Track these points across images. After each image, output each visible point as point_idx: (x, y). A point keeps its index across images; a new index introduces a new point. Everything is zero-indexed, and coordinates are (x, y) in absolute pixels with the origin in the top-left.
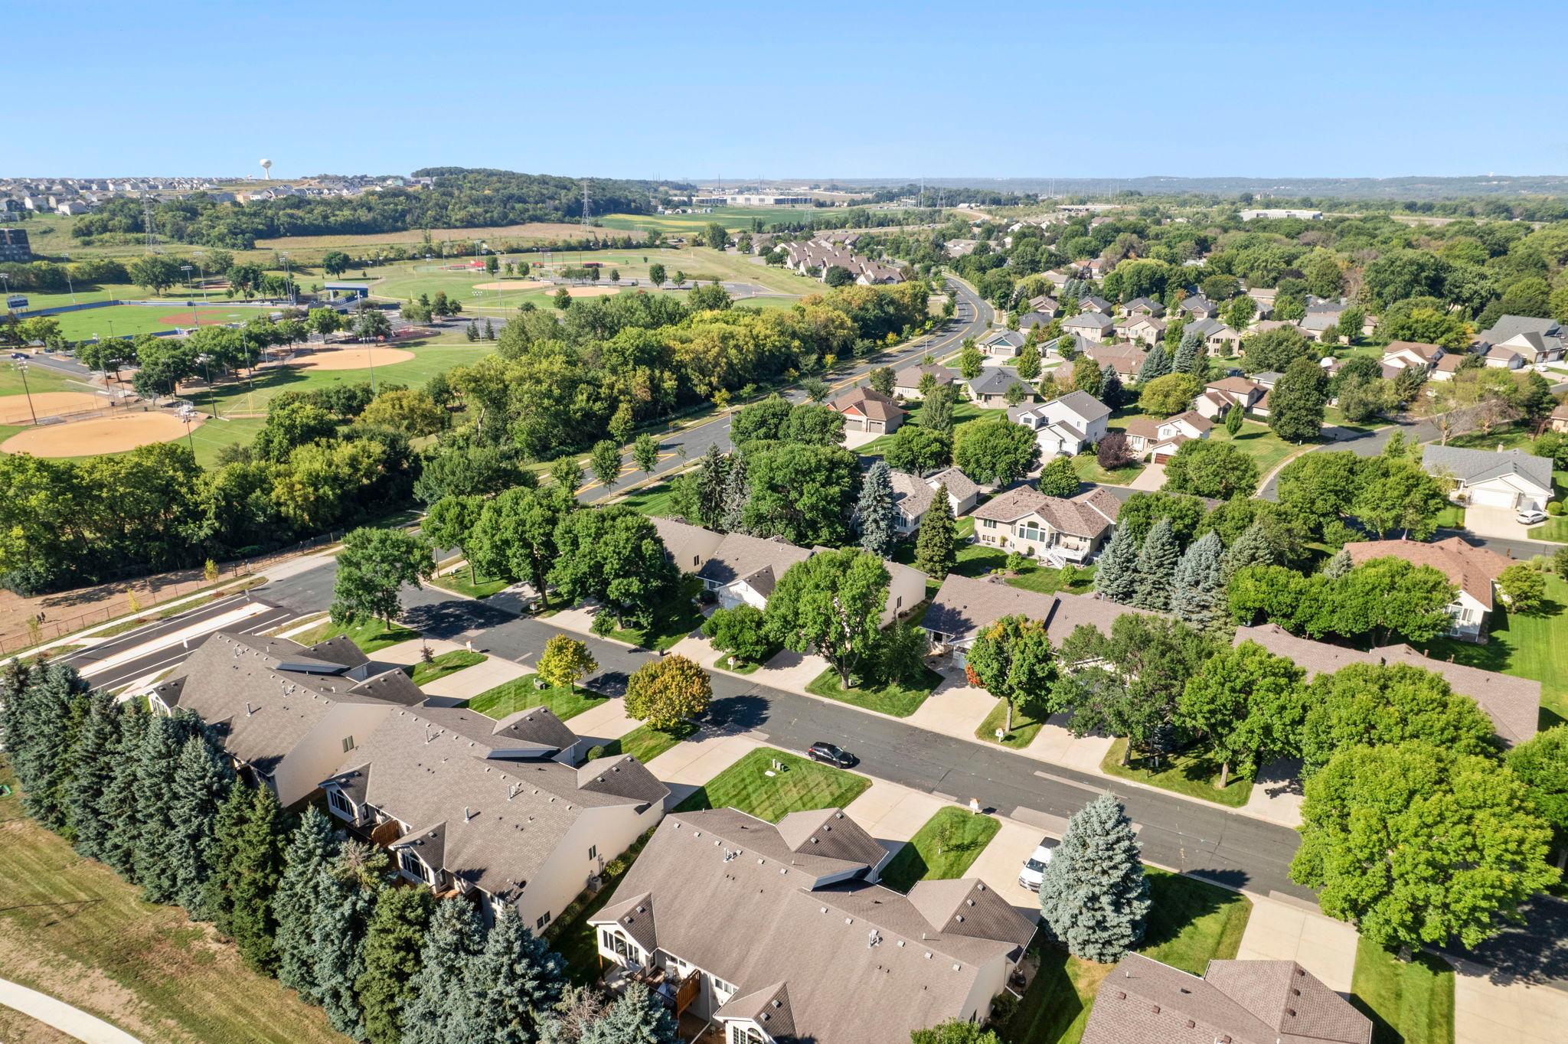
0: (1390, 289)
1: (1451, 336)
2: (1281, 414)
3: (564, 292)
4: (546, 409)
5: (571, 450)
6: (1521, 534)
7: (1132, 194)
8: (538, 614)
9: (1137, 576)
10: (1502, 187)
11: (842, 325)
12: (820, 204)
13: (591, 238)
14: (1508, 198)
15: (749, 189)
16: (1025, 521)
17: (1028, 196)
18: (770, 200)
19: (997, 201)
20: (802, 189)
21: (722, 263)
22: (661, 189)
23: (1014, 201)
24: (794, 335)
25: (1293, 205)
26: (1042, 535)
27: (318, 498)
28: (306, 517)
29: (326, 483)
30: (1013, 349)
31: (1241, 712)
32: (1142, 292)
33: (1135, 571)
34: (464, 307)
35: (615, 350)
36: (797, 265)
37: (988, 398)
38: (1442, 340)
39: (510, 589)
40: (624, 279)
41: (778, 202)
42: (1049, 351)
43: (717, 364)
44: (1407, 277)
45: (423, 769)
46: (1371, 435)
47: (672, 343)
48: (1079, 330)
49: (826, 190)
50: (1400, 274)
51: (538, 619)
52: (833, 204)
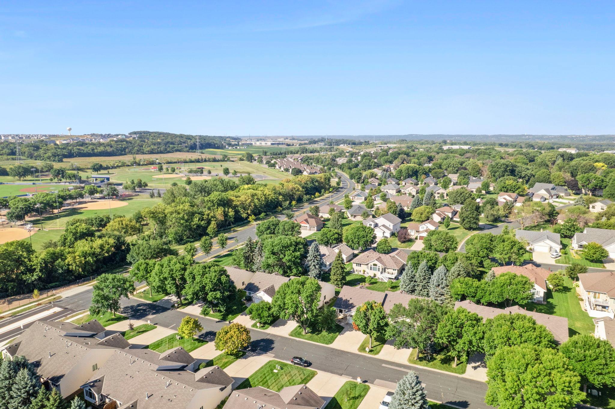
0: (497, 174)
1: (520, 190)
2: (464, 220)
3: (189, 179)
4: (182, 224)
5: (192, 240)
6: (552, 262)
7: (403, 141)
8: (178, 308)
9: (416, 284)
10: (529, 138)
11: (298, 190)
12: (288, 145)
13: (200, 158)
14: (532, 142)
15: (261, 140)
16: (372, 264)
17: (366, 142)
18: (269, 143)
19: (354, 144)
20: (281, 140)
21: (251, 167)
22: (227, 139)
23: (361, 144)
24: (280, 194)
25: (461, 144)
26: (379, 269)
27: (85, 262)
28: (80, 270)
29: (90, 255)
30: (363, 198)
31: (460, 336)
32: (409, 176)
33: (415, 281)
34: (149, 185)
35: (210, 201)
36: (280, 167)
37: (355, 216)
38: (517, 192)
39: (166, 298)
40: (213, 173)
41: (272, 144)
42: (377, 198)
43: (250, 206)
44: (503, 169)
45: (128, 377)
46: (497, 227)
47: (232, 198)
48: (387, 190)
49: (290, 140)
50: (500, 168)
51: (178, 310)
52: (293, 145)
